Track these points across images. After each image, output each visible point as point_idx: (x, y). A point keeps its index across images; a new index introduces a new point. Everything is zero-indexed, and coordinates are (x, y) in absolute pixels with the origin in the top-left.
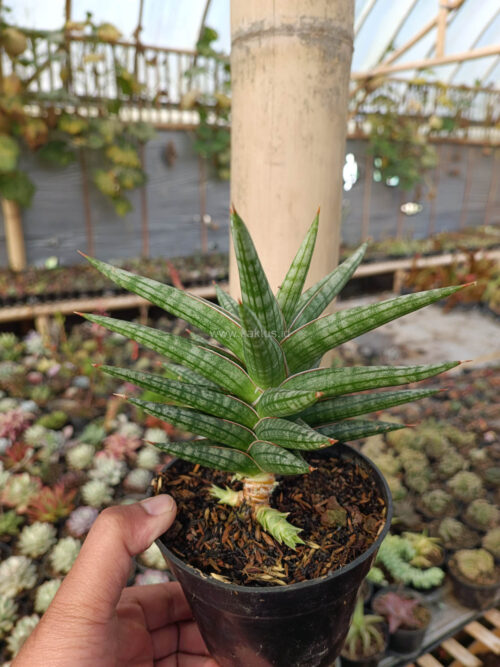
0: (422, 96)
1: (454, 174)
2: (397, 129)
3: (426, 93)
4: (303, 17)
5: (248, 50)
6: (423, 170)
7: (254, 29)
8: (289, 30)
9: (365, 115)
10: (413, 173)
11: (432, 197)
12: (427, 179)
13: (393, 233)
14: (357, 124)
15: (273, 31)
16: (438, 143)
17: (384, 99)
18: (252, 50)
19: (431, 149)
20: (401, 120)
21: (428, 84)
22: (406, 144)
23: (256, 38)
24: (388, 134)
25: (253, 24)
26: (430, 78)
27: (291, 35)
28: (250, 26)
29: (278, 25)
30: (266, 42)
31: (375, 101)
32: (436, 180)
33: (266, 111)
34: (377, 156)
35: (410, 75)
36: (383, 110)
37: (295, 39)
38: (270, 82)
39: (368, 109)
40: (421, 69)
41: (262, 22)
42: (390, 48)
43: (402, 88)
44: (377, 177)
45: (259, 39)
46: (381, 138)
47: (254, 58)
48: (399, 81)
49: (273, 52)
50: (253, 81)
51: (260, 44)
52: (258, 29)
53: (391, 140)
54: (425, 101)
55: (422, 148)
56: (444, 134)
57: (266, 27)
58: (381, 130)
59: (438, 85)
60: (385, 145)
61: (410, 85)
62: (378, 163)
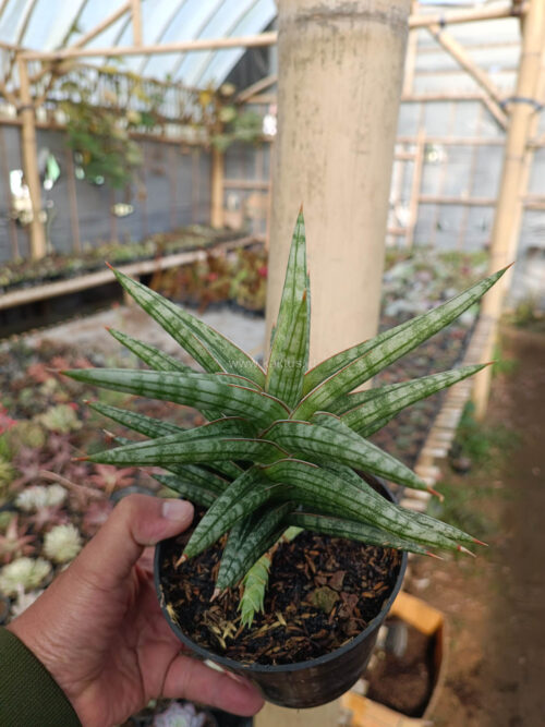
0: (114, 86)
1: (158, 173)
2: (95, 121)
3: (117, 83)
4: (394, 8)
5: (335, 30)
6: (129, 167)
7: (345, 9)
8: (382, 17)
9: (54, 101)
10: (120, 171)
11: (143, 197)
12: (135, 178)
13: (107, 237)
14: (47, 111)
15: (366, 15)
16: (139, 139)
17: (74, 85)
18: (340, 30)
19: (133, 145)
20: (97, 111)
21: (119, 74)
22: (106, 139)
23: (348, 19)
24: (86, 126)
25: (345, 4)
26: (121, 68)
27: (384, 23)
28: (339, 5)
29: (372, 10)
30: (358, 25)
31: (64, 87)
32: (142, 179)
33: (354, 96)
34: (78, 150)
35: (99, 62)
36: (76, 98)
37: (387, 27)
38: (361, 68)
39: (58, 94)
40: (109, 57)
41: (356, 4)
42: (74, 28)
43: (93, 75)
44: (80, 174)
45: (352, 22)
46: (79, 130)
47: (342, 39)
48: (89, 67)
49: (366, 37)
50: (339, 63)
51: (352, 26)
52: (349, 10)
53: (91, 133)
54: (118, 92)
55: (124, 143)
56: (142, 130)
57: (360, 10)
58: (78, 120)
59: (129, 76)
60: (85, 138)
61: (100, 73)
62: (80, 158)
